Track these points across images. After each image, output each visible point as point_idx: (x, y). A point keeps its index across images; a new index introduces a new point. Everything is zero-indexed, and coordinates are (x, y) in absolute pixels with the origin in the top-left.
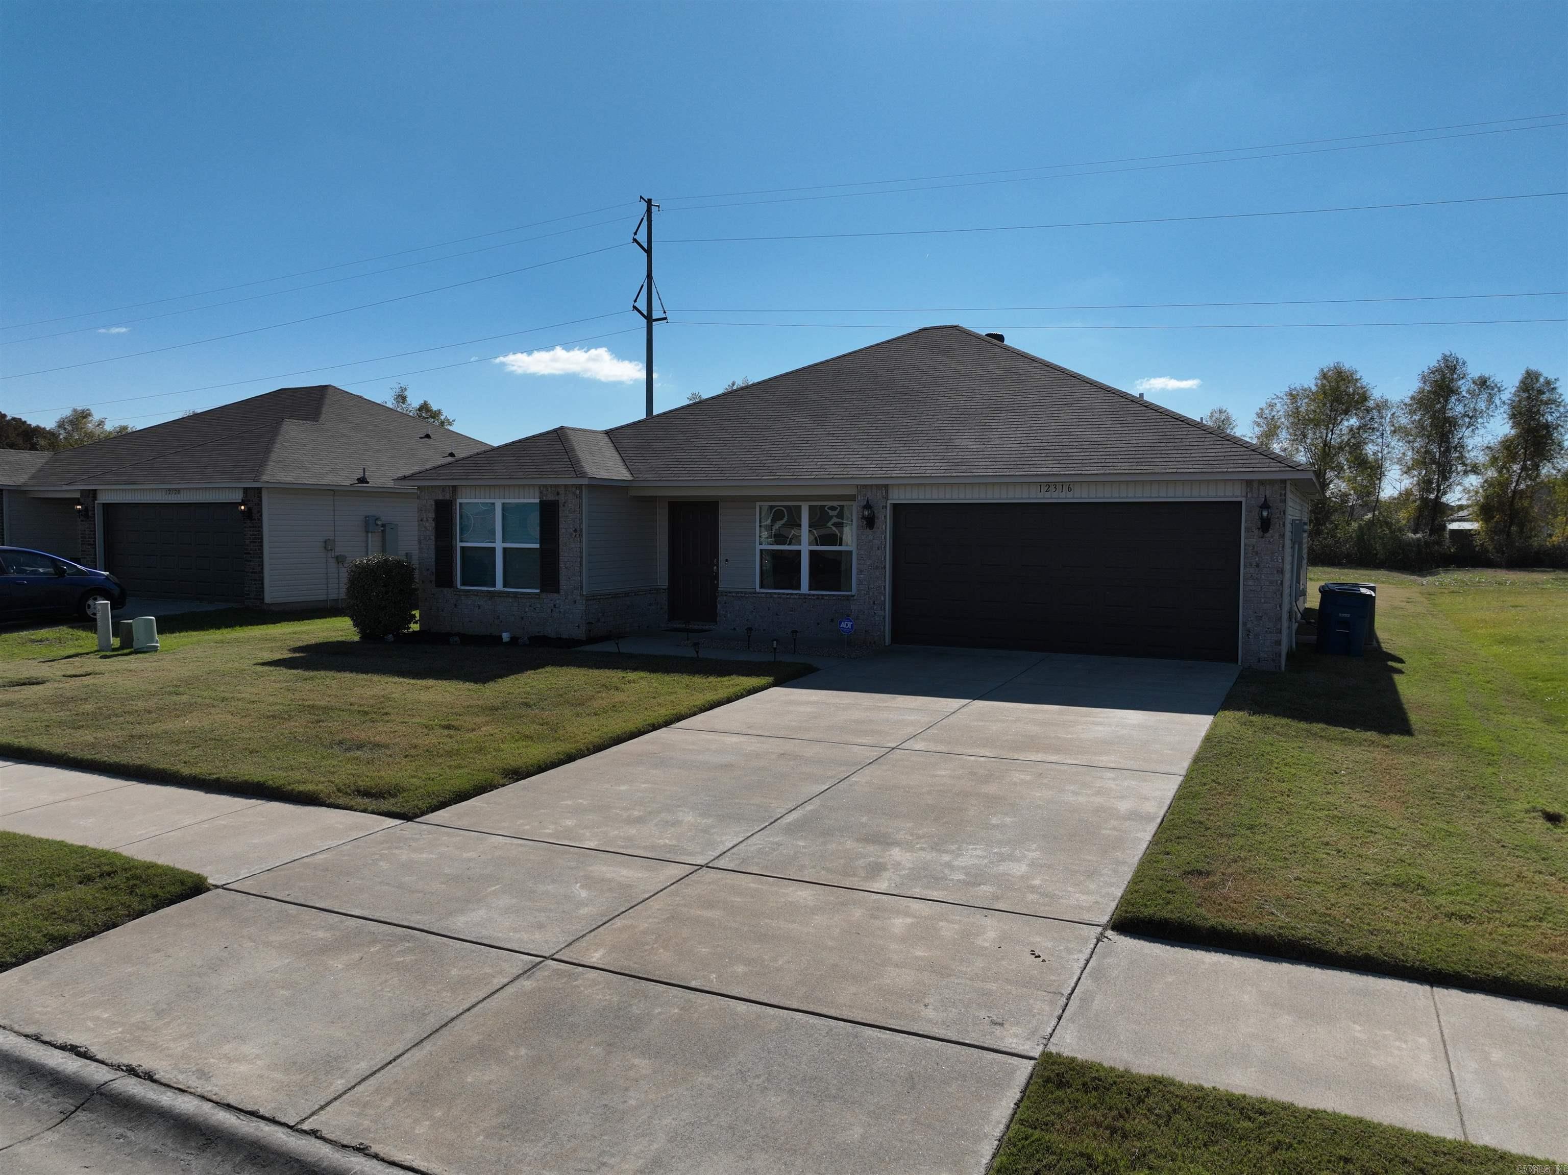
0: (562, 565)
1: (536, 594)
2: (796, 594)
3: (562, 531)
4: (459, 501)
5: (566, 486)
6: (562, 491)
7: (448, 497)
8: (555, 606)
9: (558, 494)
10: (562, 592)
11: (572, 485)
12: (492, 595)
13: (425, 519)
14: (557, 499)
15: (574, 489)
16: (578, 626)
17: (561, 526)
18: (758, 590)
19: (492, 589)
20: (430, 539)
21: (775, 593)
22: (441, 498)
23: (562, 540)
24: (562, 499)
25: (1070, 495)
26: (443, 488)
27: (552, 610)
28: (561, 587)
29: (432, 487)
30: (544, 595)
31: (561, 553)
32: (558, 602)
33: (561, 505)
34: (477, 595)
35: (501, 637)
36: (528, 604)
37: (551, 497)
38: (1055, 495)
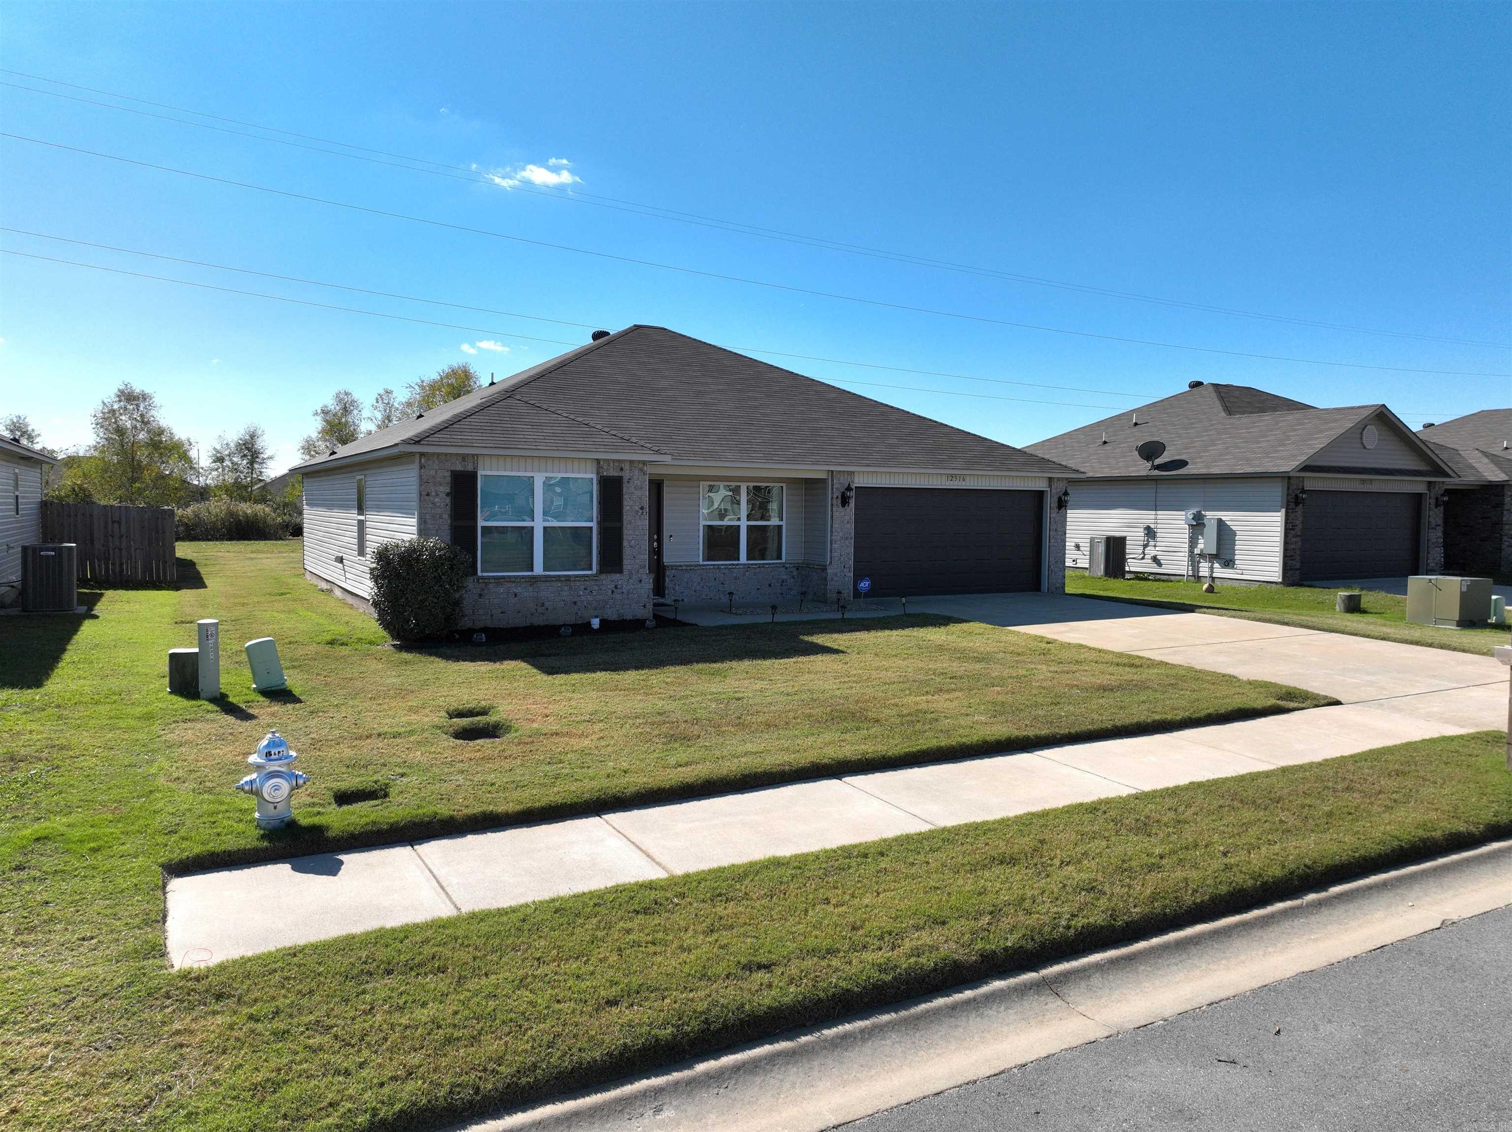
0: (625, 544)
1: (592, 575)
2: (738, 565)
3: (626, 508)
4: (480, 473)
5: (631, 462)
6: (627, 467)
7: (470, 468)
8: (616, 587)
9: (622, 469)
10: (626, 572)
11: (639, 462)
12: (536, 579)
13: (433, 494)
14: (620, 475)
15: (641, 465)
16: (644, 606)
17: (625, 503)
18: (701, 563)
19: (530, 573)
20: (441, 517)
21: (722, 565)
22: (459, 467)
23: (626, 517)
24: (626, 475)
25: (964, 483)
26: (464, 457)
27: (613, 592)
28: (624, 567)
29: (446, 454)
30: (603, 576)
31: (625, 532)
32: (620, 582)
33: (625, 481)
34: (514, 582)
35: (589, 624)
36: (582, 587)
37: (613, 473)
38: (956, 483)
